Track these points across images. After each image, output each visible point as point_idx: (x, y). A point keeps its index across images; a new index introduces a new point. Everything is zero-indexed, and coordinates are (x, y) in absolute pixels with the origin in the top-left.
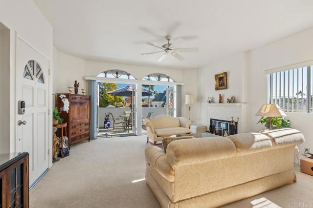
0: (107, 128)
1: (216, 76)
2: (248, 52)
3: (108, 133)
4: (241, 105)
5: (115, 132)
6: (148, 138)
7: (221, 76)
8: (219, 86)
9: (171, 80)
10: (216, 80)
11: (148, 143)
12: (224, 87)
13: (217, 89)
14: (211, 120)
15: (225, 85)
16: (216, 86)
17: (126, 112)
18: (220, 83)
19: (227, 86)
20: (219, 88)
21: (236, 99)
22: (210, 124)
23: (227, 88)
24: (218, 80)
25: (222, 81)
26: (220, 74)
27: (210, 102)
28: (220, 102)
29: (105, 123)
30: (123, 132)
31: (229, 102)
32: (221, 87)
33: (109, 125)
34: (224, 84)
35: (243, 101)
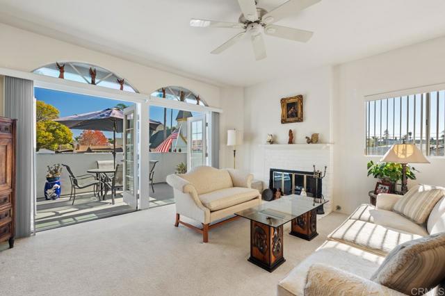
0: (53, 198)
1: (283, 101)
2: (337, 67)
3: (61, 210)
4: (329, 147)
5: (80, 207)
6: (178, 215)
7: (292, 101)
8: (288, 117)
9: (201, 103)
10: (283, 107)
11: (177, 225)
12: (297, 119)
13: (284, 121)
14: (272, 171)
15: (299, 115)
16: (283, 116)
17: (99, 162)
18: (290, 112)
19: (302, 117)
20: (288, 120)
21: (319, 136)
22: (269, 178)
23: (302, 121)
24: (285, 107)
25: (293, 110)
26: (291, 98)
27: (271, 142)
28: (291, 142)
29: (48, 187)
30: (99, 203)
31: (310, 141)
32: (292, 119)
33: (57, 191)
34: (297, 113)
35: (330, 141)
